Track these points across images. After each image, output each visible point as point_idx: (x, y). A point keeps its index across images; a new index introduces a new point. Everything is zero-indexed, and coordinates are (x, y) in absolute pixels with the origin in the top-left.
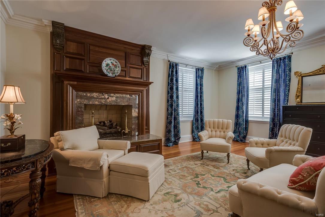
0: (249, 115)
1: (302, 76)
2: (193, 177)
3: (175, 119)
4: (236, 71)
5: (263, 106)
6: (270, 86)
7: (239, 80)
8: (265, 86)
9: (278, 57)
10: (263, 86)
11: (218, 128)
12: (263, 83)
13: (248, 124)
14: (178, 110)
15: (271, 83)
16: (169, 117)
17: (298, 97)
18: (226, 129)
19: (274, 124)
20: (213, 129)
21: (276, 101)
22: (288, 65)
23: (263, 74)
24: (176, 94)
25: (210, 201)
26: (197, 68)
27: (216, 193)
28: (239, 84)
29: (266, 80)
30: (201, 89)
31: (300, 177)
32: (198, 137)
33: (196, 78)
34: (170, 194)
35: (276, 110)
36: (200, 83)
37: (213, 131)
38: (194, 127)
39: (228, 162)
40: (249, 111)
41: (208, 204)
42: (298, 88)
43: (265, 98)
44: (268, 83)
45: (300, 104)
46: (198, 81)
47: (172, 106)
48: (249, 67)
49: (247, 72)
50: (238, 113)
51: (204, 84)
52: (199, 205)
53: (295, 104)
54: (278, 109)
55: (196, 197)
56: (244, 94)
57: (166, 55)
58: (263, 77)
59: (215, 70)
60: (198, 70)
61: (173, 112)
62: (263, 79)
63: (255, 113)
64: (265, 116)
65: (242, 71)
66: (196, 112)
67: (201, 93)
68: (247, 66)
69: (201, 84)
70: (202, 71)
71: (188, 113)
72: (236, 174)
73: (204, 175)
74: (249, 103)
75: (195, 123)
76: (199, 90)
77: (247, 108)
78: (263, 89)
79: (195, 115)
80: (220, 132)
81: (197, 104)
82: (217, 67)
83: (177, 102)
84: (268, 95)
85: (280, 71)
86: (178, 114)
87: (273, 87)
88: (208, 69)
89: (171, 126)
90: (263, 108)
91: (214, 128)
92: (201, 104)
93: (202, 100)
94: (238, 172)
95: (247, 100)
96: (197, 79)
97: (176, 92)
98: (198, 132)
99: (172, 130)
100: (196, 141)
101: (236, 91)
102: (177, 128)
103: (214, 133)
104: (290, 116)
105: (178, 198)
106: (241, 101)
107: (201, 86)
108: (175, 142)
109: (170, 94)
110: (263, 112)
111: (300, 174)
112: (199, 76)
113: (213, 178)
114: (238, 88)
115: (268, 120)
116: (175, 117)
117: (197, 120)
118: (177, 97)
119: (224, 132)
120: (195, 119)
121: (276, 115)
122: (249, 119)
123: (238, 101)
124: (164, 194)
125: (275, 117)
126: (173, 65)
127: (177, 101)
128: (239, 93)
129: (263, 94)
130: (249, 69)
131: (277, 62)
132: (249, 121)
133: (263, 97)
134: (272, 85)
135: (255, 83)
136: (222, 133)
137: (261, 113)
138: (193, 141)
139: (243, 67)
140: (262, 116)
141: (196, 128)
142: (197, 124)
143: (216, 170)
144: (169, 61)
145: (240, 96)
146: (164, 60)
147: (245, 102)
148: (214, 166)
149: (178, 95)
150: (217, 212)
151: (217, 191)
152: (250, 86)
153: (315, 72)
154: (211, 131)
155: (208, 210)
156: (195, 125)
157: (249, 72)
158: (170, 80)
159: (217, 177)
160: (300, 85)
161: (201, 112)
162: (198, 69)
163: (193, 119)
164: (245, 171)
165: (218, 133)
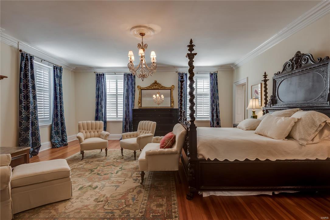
0: (107, 117)
1: (141, 89)
2: (89, 172)
3: (33, 124)
4: (94, 76)
5: (117, 109)
6: (123, 93)
7: (98, 86)
8: (118, 93)
9: (128, 73)
10: (117, 92)
11: (92, 129)
12: (117, 91)
13: (106, 124)
14: (36, 113)
15: (123, 91)
16: (24, 123)
17: (139, 103)
18: (99, 129)
19: (126, 122)
20: (87, 131)
21: (127, 105)
22: (134, 80)
23: (117, 83)
24: (33, 94)
25: (117, 178)
26: (55, 65)
27: (116, 174)
28: (98, 89)
29: (119, 89)
30: (60, 90)
31: (165, 144)
32: (59, 143)
33: (55, 77)
34: (84, 187)
35: (127, 112)
36: (59, 83)
37: (87, 132)
38: (53, 132)
39: (106, 156)
40: (107, 113)
41: (117, 180)
42: (139, 97)
43: (118, 102)
44: (121, 91)
45: (140, 108)
46: (57, 81)
47: (27, 108)
48: (106, 76)
49: (105, 79)
50: (97, 115)
51: (62, 84)
52: (113, 183)
53: (138, 108)
54: (128, 111)
55: (106, 181)
56: (103, 99)
57: (17, 42)
58: (117, 85)
59: (71, 71)
60: (56, 69)
61: (30, 116)
62: (117, 87)
63: (111, 115)
64: (118, 117)
65: (100, 77)
66: (56, 115)
67: (61, 94)
68: (105, 74)
69: (60, 85)
70: (60, 70)
71: (43, 117)
72: (118, 160)
73: (97, 168)
74: (107, 106)
75: (54, 128)
76: (58, 91)
77: (105, 110)
78: (116, 95)
79: (54, 119)
80: (94, 132)
81: (56, 107)
82: (74, 68)
83: (34, 104)
84: (121, 100)
85: (129, 84)
86: (36, 118)
87: (125, 95)
88: (65, 69)
89: (29, 133)
90: (117, 110)
91: (88, 129)
92: (61, 107)
93: (61, 102)
94: (118, 159)
95: (105, 103)
96: (55, 79)
97: (33, 92)
98: (58, 137)
99: (30, 137)
100: (58, 147)
101: (94, 95)
102: (36, 135)
103: (88, 134)
104: (137, 116)
105: (93, 186)
106: (100, 105)
107: (60, 86)
108: (34, 152)
109: (24, 93)
110: (117, 114)
111: (164, 143)
112: (57, 75)
113: (105, 167)
114: (97, 92)
115: (122, 120)
116: (32, 122)
117: (56, 124)
118: (34, 97)
119: (98, 132)
120: (54, 123)
121: (127, 115)
122: (107, 120)
123: (98, 104)
124: (79, 189)
125: (126, 117)
126: (27, 57)
127: (34, 102)
128: (98, 97)
129: (117, 100)
130: (106, 77)
131: (127, 76)
132: (107, 122)
133: (117, 101)
134: (124, 93)
135: (110, 90)
136: (96, 133)
137: (116, 115)
138: (52, 148)
139: (101, 74)
140: (116, 117)
141: (56, 134)
142: (56, 129)
143: (102, 162)
144: (21, 51)
145: (99, 100)
146: (11, 46)
147: (103, 106)
148: (98, 161)
149: (36, 95)
150: (126, 181)
151: (116, 173)
152: (107, 91)
153: (148, 88)
154: (86, 133)
155: (121, 183)
156: (55, 130)
157: (106, 79)
158: (23, 75)
159: (107, 166)
160: (140, 95)
161: (62, 115)
162: (56, 67)
163: (51, 124)
164: (122, 157)
165: (92, 133)
